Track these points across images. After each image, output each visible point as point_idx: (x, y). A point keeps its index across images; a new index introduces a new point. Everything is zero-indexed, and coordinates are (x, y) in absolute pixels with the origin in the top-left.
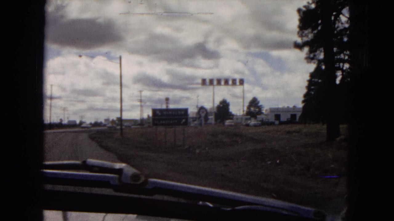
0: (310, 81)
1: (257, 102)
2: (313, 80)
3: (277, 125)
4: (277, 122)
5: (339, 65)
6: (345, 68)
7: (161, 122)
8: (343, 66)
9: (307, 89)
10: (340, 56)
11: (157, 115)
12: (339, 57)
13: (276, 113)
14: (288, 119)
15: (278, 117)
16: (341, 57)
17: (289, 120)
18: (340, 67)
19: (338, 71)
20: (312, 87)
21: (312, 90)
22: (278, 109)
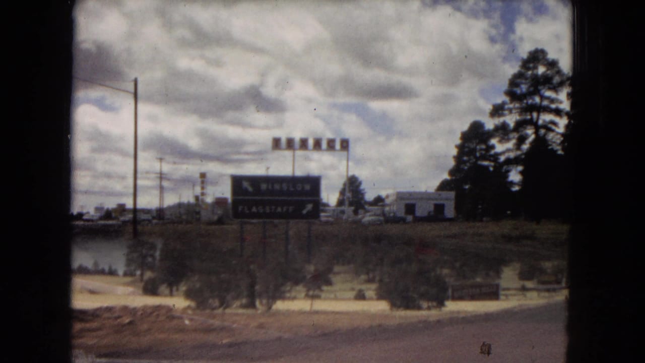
0: (461, 148)
1: (357, 184)
2: (466, 145)
3: (409, 223)
4: (410, 218)
5: (531, 115)
6: (540, 122)
7: (254, 209)
8: (538, 118)
9: (455, 161)
10: (533, 100)
11: (246, 192)
12: (530, 101)
13: (408, 202)
14: (429, 212)
15: (410, 209)
16: (534, 102)
17: (432, 213)
18: (532, 119)
19: (529, 127)
20: (465, 158)
21: (465, 162)
22: (411, 195)
